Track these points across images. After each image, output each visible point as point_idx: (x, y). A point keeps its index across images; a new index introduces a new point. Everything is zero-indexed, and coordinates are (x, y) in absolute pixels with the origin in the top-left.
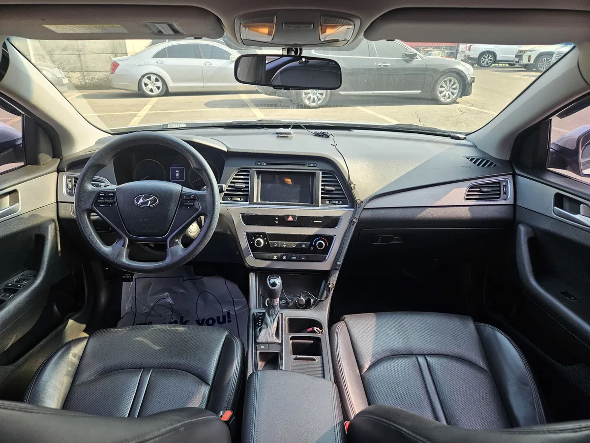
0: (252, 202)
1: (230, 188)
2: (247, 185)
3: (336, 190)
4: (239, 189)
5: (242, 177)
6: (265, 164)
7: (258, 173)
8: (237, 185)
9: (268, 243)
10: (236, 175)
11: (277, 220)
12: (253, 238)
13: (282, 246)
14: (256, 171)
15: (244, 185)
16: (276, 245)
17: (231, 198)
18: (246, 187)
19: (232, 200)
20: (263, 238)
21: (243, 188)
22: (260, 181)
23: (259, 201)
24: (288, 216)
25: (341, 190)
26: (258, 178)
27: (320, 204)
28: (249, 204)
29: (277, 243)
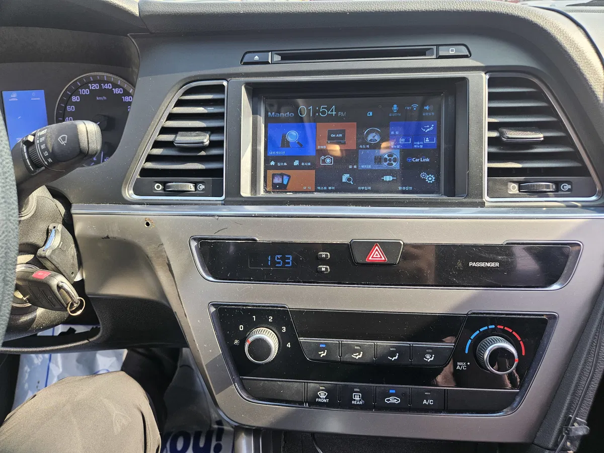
0: (235, 198)
1: (158, 151)
2: (215, 138)
3: (547, 141)
4: (190, 153)
5: (200, 110)
6: (277, 58)
7: (256, 91)
8: (182, 139)
9: (296, 344)
10: (180, 103)
11: (324, 261)
12: (241, 328)
13: (346, 358)
14: (248, 86)
15: (206, 139)
16: (323, 354)
17: (164, 184)
18: (214, 144)
19: (167, 192)
20: (275, 327)
21: (204, 148)
22: (261, 120)
23: (262, 193)
24: (369, 246)
25: (567, 141)
26: (255, 112)
27: (486, 198)
28: (225, 203)
29: (328, 347)
